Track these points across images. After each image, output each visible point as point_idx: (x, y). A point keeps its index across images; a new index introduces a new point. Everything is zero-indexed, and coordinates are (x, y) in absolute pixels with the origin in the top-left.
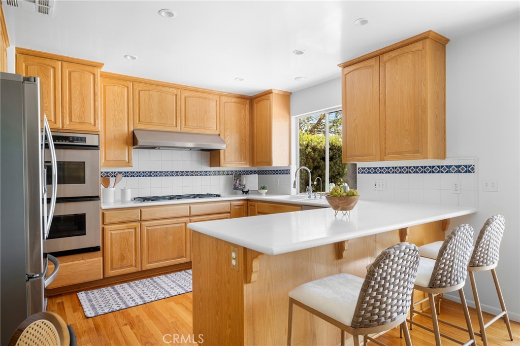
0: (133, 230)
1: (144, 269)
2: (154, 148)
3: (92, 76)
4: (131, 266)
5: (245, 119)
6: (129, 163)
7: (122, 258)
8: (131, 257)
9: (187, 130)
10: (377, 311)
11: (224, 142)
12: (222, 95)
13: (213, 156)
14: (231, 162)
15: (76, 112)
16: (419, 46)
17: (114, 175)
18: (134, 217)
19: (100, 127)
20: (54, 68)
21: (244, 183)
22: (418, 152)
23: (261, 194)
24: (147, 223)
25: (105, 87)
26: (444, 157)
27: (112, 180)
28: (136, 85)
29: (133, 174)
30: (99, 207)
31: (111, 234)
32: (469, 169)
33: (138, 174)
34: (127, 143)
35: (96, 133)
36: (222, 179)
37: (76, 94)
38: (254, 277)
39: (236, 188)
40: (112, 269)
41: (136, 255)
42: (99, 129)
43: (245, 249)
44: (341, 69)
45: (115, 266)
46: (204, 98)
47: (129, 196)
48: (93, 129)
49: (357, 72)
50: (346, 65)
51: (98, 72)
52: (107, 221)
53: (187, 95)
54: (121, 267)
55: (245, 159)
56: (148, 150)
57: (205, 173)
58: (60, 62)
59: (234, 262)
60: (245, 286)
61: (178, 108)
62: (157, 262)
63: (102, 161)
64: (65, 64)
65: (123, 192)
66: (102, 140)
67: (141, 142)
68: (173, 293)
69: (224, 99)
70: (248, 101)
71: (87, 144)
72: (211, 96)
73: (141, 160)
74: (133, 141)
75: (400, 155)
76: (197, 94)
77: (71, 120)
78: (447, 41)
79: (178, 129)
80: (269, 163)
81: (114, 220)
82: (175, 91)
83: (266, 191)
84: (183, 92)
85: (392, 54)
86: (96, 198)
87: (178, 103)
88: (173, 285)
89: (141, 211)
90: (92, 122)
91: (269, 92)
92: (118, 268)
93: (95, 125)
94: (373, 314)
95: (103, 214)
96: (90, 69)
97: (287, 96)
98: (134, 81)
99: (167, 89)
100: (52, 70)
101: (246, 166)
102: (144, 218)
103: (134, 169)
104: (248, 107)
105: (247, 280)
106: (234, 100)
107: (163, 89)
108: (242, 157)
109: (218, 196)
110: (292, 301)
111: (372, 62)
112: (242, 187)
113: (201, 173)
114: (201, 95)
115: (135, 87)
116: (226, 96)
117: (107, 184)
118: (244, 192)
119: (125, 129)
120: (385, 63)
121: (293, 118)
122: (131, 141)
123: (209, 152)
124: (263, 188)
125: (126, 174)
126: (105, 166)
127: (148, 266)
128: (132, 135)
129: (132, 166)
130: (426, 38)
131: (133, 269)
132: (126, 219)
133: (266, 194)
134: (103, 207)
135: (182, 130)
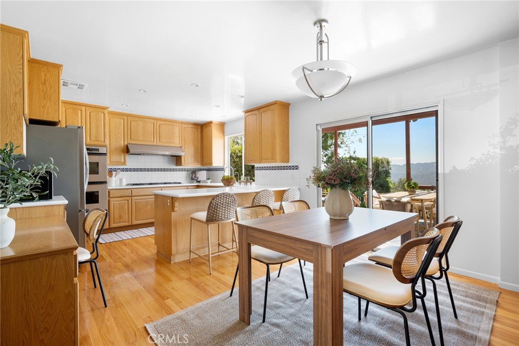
0: (127, 202)
1: (133, 224)
2: (140, 154)
3: (103, 114)
4: (126, 222)
5: (198, 138)
6: (124, 163)
7: (120, 217)
8: (126, 217)
9: (160, 144)
10: (215, 213)
11: (183, 151)
12: (183, 123)
13: (177, 160)
14: (189, 163)
15: (93, 134)
16: (273, 107)
17: (115, 170)
18: (127, 194)
19: (107, 143)
20: (81, 110)
21: (198, 176)
22: (273, 159)
23: (207, 183)
24: (135, 198)
25: (110, 119)
26: (288, 162)
27: (114, 173)
28: (129, 118)
29: (127, 170)
30: (106, 188)
31: (114, 203)
32: (296, 168)
33: (130, 170)
34: (123, 152)
35: (105, 146)
36: (184, 174)
37: (93, 124)
38: (176, 209)
39: (192, 179)
40: (114, 223)
41: (128, 216)
42: (107, 144)
43: (172, 197)
44: (243, 114)
45: (116, 221)
46: (172, 125)
47: (125, 182)
48: (103, 144)
49: (250, 116)
50: (246, 112)
51: (106, 112)
52: (111, 196)
53: (161, 123)
54: (119, 223)
55: (198, 162)
56: (137, 156)
57: (173, 170)
58: (84, 107)
59: (169, 204)
60: (172, 213)
61: (155, 131)
62: (141, 220)
63: (108, 161)
64: (87, 108)
65: (121, 180)
66: (108, 150)
67: (131, 151)
68: (149, 234)
69: (184, 126)
70: (200, 127)
71: (100, 152)
72: (175, 124)
73: (132, 162)
74: (127, 150)
75: (267, 160)
76: (166, 123)
77: (90, 139)
78: (290, 104)
79: (155, 143)
80: (211, 164)
81: (115, 196)
82: (153, 121)
83: (210, 181)
84: (158, 121)
85: (264, 109)
86: (105, 182)
87: (155, 128)
88: (149, 231)
89: (131, 191)
90: (103, 140)
91: (211, 123)
92: (117, 223)
93: (104, 142)
94: (213, 215)
95: (109, 192)
96: (102, 110)
97: (222, 125)
98: (128, 115)
99: (148, 120)
100: (80, 111)
101: (198, 166)
102: (133, 195)
103: (128, 166)
104: (199, 130)
105: (173, 211)
106: (191, 126)
107: (145, 120)
108: (196, 161)
109: (180, 183)
110: (192, 218)
111: (256, 112)
112: (196, 179)
113: (170, 170)
114: (169, 123)
115: (128, 119)
116: (185, 124)
117: (111, 175)
118: (197, 181)
119: (122, 144)
120: (261, 113)
121: (226, 138)
122: (126, 150)
123: (175, 157)
124: (208, 179)
125: (123, 170)
126: (110, 165)
127: (135, 222)
128: (126, 147)
129: (126, 165)
130: (276, 103)
131: (127, 224)
132: (122, 195)
133: (211, 182)
134: (109, 188)
135: (157, 144)
